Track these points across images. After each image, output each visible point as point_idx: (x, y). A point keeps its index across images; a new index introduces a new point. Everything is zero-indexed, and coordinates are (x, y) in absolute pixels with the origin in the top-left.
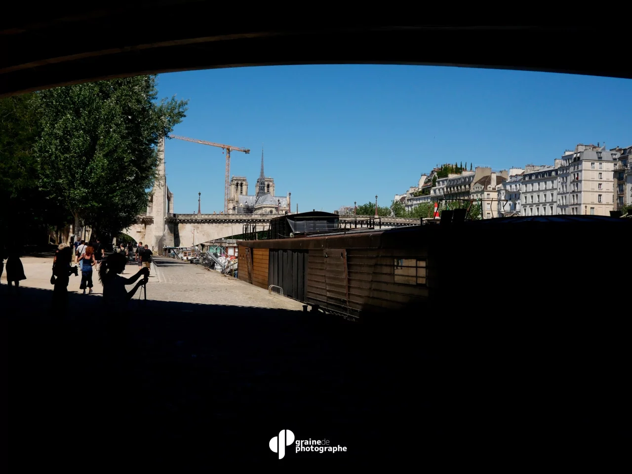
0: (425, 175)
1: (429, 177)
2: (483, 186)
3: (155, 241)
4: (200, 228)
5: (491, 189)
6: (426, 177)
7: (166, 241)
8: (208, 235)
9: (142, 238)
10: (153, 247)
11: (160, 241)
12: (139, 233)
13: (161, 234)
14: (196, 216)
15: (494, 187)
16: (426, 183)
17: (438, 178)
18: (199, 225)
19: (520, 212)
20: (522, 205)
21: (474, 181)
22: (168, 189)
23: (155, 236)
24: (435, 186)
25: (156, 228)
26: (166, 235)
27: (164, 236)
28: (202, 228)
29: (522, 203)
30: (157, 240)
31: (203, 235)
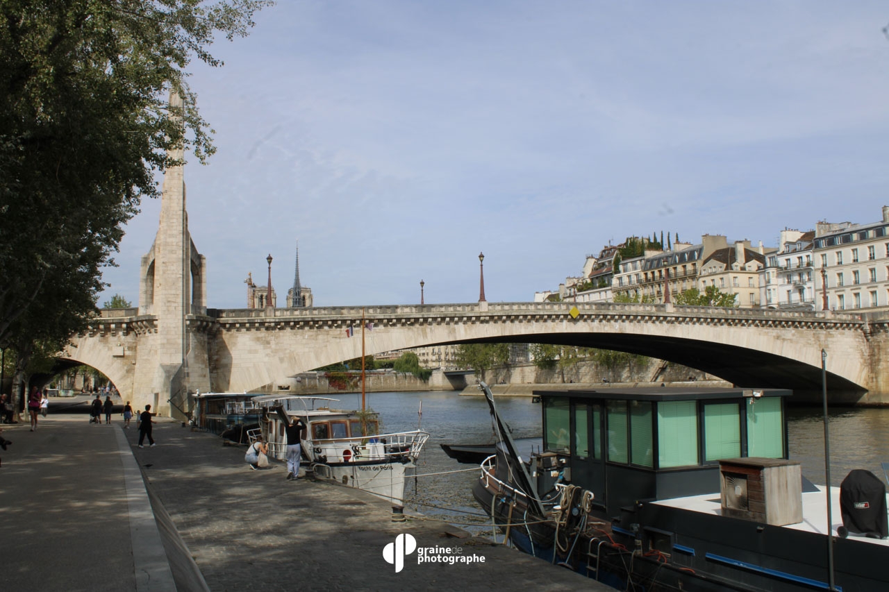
0: (592, 257)
1: (598, 260)
2: (725, 265)
3: (162, 380)
4: (273, 343)
5: (739, 269)
6: (593, 260)
7: (191, 379)
8: (293, 359)
9: (128, 371)
10: (157, 395)
11: (176, 380)
12: (119, 360)
13: (178, 360)
14: (262, 314)
15: (742, 265)
16: (595, 269)
17: (623, 260)
18: (272, 336)
19: (813, 302)
20: (816, 290)
21: (703, 258)
22: (193, 245)
23: (162, 366)
24: (619, 272)
25: (163, 345)
26: (191, 361)
27: (185, 364)
28: (277, 344)
29: (817, 288)
30: (168, 377)
31: (281, 360)
